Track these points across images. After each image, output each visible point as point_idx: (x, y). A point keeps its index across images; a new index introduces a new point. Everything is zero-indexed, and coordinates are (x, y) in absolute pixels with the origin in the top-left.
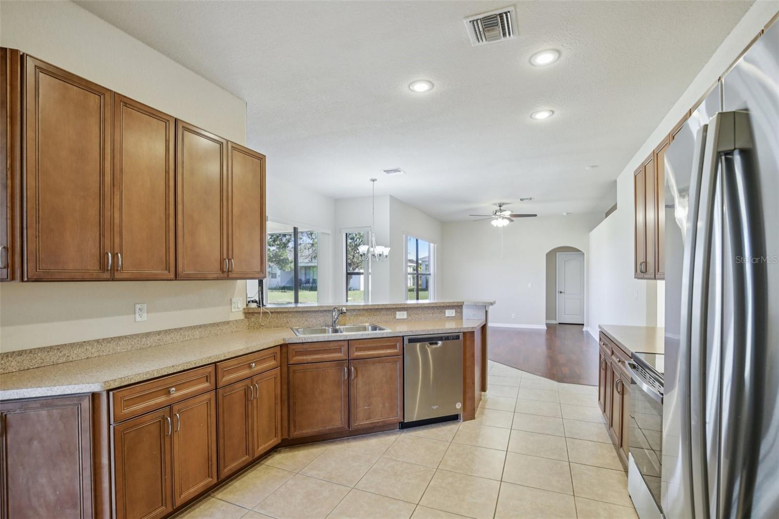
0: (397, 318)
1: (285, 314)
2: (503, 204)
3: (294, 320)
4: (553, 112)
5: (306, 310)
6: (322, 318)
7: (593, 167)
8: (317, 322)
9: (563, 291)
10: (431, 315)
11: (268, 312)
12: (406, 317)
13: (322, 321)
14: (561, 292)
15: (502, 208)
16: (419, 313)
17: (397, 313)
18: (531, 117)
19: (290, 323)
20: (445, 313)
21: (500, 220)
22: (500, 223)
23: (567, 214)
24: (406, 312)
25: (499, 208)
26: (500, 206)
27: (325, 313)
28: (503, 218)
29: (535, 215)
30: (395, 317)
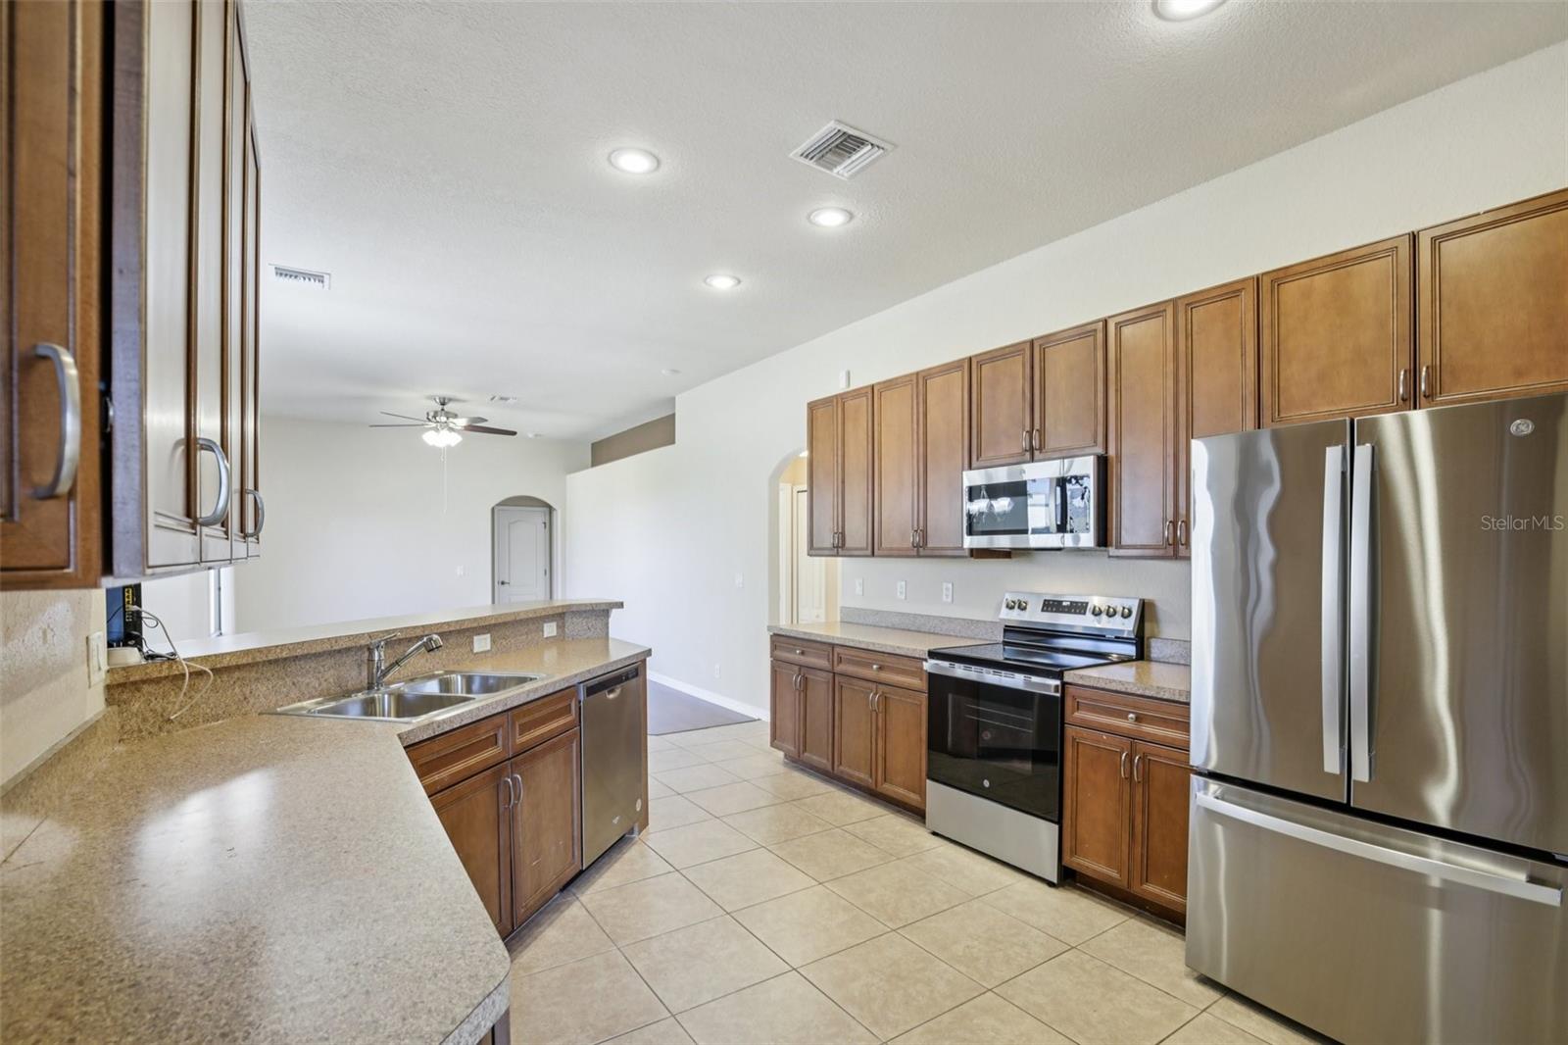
0: (475, 651)
1: (237, 674)
2: (450, 400)
3: (262, 688)
4: (739, 282)
5: (299, 652)
6: (332, 672)
7: (675, 371)
8: (320, 685)
9: (507, 581)
10: (524, 637)
11: (205, 672)
12: (489, 648)
13: (332, 680)
14: (503, 583)
15: (446, 408)
16: (508, 634)
17: (475, 638)
18: (705, 281)
19: (252, 701)
20: (543, 631)
21: (445, 432)
22: (441, 439)
23: (536, 435)
24: (489, 635)
25: (440, 407)
26: (443, 404)
27: (338, 656)
28: (451, 429)
29: (514, 433)
30: (472, 650)
